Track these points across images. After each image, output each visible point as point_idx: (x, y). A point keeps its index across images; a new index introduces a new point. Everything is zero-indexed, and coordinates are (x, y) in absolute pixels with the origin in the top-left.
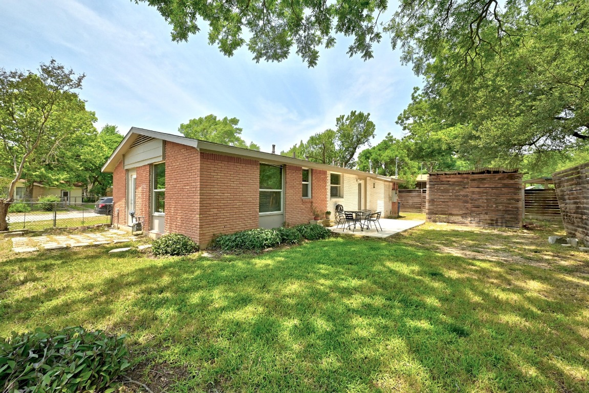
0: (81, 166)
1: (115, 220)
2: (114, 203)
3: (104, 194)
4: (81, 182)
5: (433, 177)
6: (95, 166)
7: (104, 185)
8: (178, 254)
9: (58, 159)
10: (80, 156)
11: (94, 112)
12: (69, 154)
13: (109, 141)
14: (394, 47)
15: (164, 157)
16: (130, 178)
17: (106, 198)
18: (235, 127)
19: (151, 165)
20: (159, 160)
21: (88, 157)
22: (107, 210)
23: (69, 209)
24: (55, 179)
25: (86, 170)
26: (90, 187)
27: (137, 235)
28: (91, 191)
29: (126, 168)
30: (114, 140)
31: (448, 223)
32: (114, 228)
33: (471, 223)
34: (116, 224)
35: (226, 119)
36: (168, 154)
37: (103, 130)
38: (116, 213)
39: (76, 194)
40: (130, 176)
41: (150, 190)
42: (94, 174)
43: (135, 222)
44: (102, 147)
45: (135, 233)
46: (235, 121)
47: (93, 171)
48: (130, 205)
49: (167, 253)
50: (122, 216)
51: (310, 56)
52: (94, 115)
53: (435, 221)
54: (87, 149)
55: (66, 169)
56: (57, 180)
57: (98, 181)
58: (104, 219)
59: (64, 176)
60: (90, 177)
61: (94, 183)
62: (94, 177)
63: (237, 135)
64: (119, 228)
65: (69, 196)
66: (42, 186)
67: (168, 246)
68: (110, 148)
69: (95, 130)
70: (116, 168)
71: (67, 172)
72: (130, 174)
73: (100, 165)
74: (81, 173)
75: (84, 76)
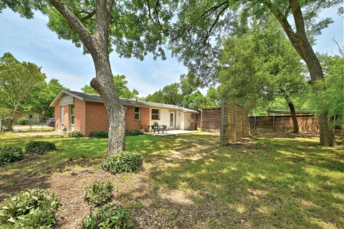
0: (39, 102)
1: (56, 128)
2: (56, 121)
3: (51, 117)
4: (38, 110)
5: (204, 111)
6: (46, 102)
7: (51, 112)
8: (76, 137)
9: (27, 98)
10: (38, 96)
11: (45, 74)
12: (32, 96)
13: (54, 88)
14: (172, 56)
15: (74, 103)
16: (62, 110)
17: (52, 119)
18: (123, 80)
19: (69, 105)
20: (72, 103)
21: (43, 97)
22: (52, 124)
23: (33, 124)
24: (25, 108)
25: (42, 104)
26: (43, 113)
27: (64, 133)
28: (44, 115)
29: (60, 105)
30: (56, 88)
31: (209, 132)
32: (55, 131)
33: (217, 132)
34: (56, 130)
35: (118, 76)
36: (75, 101)
37: (51, 81)
38: (56, 125)
39: (36, 116)
40: (62, 109)
41: (69, 115)
42: (46, 106)
43: (64, 128)
44: (49, 92)
45: (64, 132)
46: (123, 77)
47: (45, 104)
48: (62, 121)
49: (73, 137)
50: (59, 126)
51: (140, 58)
52: (45, 75)
53: (204, 131)
54: (41, 93)
55: (31, 103)
56: (27, 109)
57: (48, 110)
58: (51, 128)
59: (30, 107)
60: (43, 107)
61: (46, 111)
62: (46, 107)
63: (125, 85)
64: (58, 131)
65: (32, 117)
66: (18, 112)
67: (73, 135)
68: (54, 92)
69: (45, 83)
70: (56, 105)
71: (32, 105)
72: (62, 108)
73: (49, 101)
74: (39, 105)
75: (41, 67)
